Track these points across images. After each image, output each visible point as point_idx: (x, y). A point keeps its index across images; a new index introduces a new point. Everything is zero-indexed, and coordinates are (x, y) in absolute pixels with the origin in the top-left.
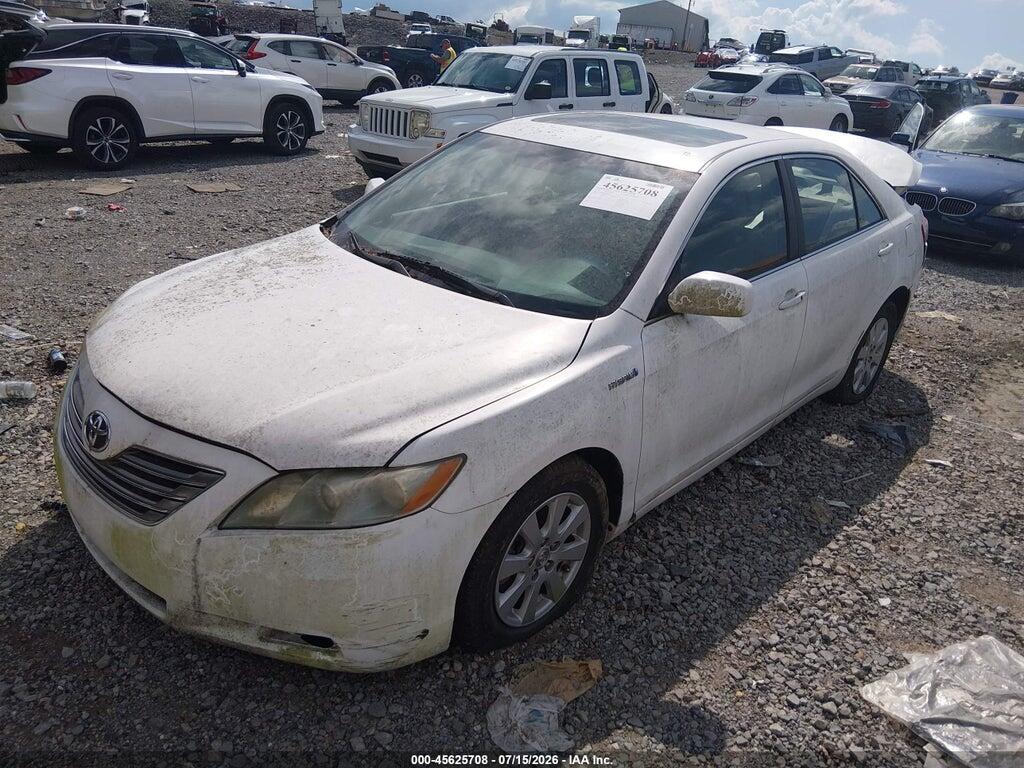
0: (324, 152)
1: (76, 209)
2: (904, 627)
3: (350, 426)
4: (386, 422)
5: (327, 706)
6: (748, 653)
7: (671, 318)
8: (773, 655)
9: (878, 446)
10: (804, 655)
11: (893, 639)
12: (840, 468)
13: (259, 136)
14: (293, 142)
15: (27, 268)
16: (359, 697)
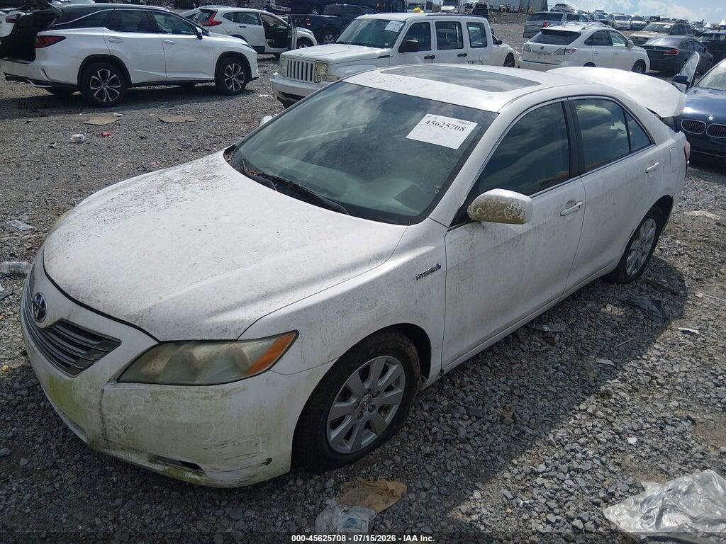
0: (258, 92)
1: (78, 135)
2: (645, 461)
3: (214, 308)
4: (241, 306)
5: (201, 509)
6: (520, 479)
7: (469, 224)
8: (539, 480)
9: (642, 316)
10: (563, 481)
11: (635, 470)
12: (610, 334)
13: (212, 81)
14: (237, 86)
15: (39, 178)
16: (224, 503)
